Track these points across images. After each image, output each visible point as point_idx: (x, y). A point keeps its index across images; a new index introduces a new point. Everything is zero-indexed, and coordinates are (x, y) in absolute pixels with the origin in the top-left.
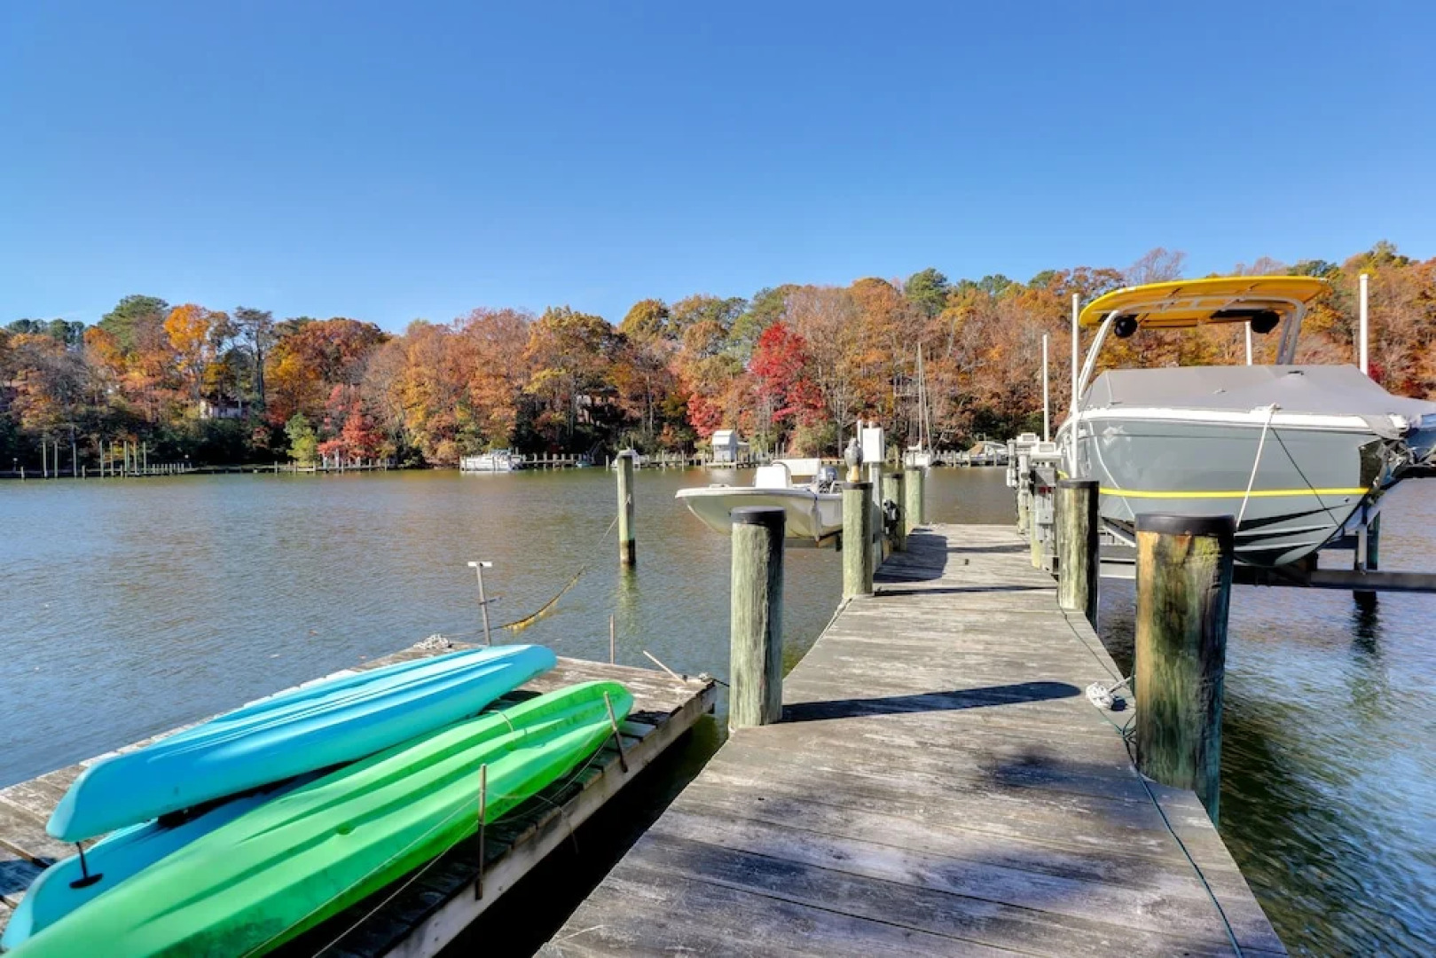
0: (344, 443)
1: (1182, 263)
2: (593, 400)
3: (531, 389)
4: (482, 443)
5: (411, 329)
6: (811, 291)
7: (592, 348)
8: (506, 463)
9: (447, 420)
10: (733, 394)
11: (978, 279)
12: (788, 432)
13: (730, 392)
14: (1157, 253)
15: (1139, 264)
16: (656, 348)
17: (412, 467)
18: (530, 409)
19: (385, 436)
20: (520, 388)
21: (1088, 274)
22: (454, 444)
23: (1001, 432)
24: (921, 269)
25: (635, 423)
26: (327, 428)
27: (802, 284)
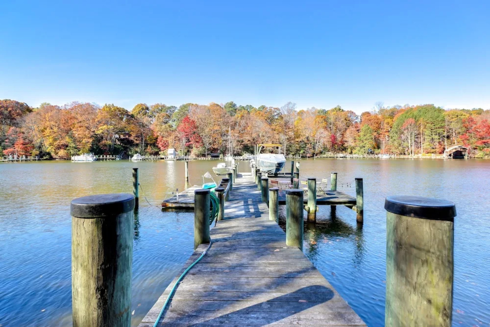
0: (15, 150)
1: (295, 106)
2: (120, 136)
3: (99, 132)
4: (78, 151)
5: (43, 106)
6: (197, 106)
7: (121, 119)
8: (91, 158)
9: (63, 142)
10: (173, 137)
11: (245, 106)
12: (190, 149)
13: (172, 136)
14: (289, 103)
15: (285, 106)
16: (145, 120)
17: (46, 159)
18: (98, 139)
19: (33, 147)
20: (94, 132)
21: (272, 109)
22: (66, 151)
23: (250, 151)
24: (229, 101)
25: (137, 145)
26: (6, 144)
27: (194, 103)
